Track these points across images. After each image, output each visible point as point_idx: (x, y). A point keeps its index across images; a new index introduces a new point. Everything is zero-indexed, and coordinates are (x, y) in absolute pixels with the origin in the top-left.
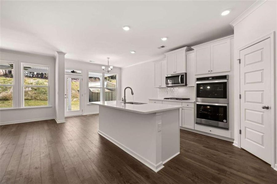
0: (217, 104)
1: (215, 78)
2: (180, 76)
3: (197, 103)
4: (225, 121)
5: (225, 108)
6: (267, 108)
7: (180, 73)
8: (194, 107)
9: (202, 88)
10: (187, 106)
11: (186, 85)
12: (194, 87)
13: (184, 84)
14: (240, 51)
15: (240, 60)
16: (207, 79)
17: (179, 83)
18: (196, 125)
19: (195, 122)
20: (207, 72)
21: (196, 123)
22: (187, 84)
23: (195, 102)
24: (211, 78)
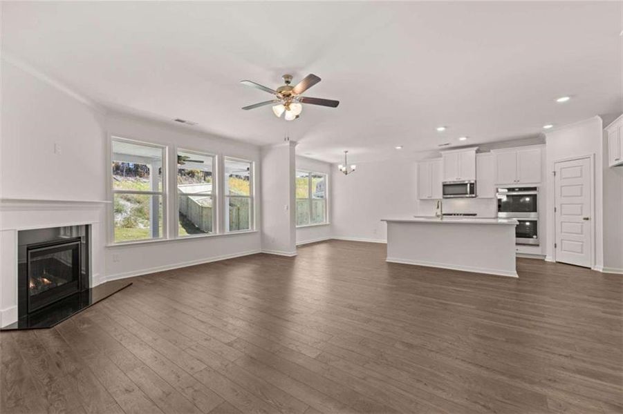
1: (523, 189)
2: (469, 185)
4: (535, 237)
5: (534, 223)
6: (587, 219)
14: (555, 163)
15: (555, 172)
17: (467, 194)
24: (517, 190)
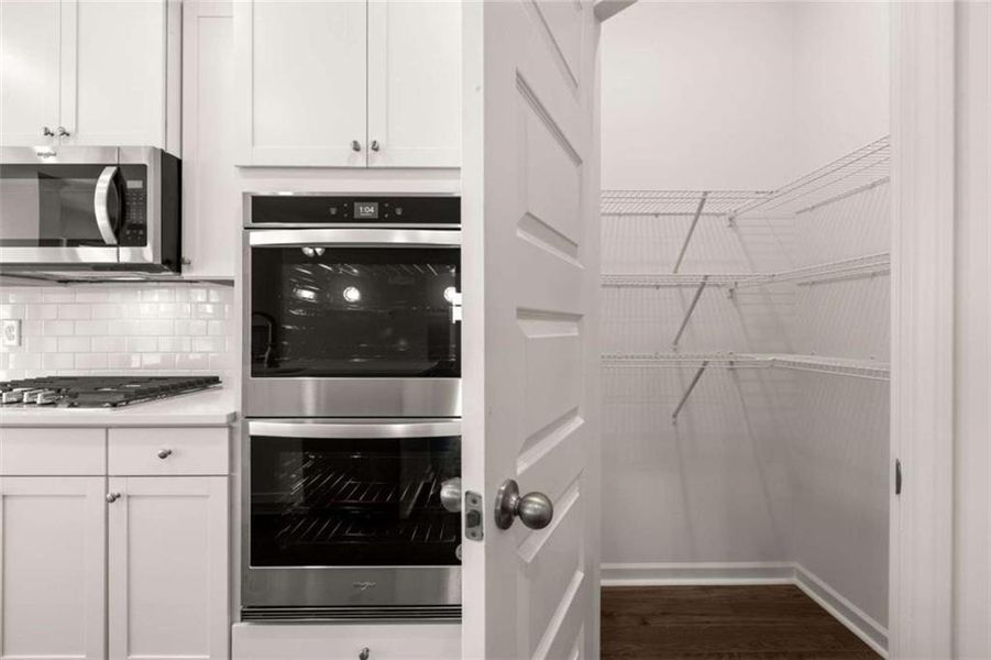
0: (399, 430)
1: (399, 212)
2: (106, 178)
3: (258, 428)
7: (105, 150)
8: (232, 468)
9: (307, 294)
10: (165, 466)
11: (173, 259)
12: (230, 283)
13: (148, 254)
16: (337, 209)
17: (99, 243)
18: (239, 626)
19: (239, 608)
20: (344, 156)
21: (245, 616)
22: (186, 254)
23: (234, 417)
24: (370, 210)
